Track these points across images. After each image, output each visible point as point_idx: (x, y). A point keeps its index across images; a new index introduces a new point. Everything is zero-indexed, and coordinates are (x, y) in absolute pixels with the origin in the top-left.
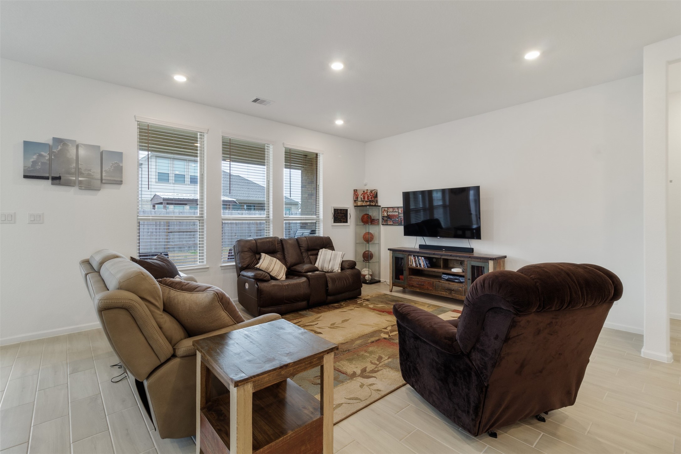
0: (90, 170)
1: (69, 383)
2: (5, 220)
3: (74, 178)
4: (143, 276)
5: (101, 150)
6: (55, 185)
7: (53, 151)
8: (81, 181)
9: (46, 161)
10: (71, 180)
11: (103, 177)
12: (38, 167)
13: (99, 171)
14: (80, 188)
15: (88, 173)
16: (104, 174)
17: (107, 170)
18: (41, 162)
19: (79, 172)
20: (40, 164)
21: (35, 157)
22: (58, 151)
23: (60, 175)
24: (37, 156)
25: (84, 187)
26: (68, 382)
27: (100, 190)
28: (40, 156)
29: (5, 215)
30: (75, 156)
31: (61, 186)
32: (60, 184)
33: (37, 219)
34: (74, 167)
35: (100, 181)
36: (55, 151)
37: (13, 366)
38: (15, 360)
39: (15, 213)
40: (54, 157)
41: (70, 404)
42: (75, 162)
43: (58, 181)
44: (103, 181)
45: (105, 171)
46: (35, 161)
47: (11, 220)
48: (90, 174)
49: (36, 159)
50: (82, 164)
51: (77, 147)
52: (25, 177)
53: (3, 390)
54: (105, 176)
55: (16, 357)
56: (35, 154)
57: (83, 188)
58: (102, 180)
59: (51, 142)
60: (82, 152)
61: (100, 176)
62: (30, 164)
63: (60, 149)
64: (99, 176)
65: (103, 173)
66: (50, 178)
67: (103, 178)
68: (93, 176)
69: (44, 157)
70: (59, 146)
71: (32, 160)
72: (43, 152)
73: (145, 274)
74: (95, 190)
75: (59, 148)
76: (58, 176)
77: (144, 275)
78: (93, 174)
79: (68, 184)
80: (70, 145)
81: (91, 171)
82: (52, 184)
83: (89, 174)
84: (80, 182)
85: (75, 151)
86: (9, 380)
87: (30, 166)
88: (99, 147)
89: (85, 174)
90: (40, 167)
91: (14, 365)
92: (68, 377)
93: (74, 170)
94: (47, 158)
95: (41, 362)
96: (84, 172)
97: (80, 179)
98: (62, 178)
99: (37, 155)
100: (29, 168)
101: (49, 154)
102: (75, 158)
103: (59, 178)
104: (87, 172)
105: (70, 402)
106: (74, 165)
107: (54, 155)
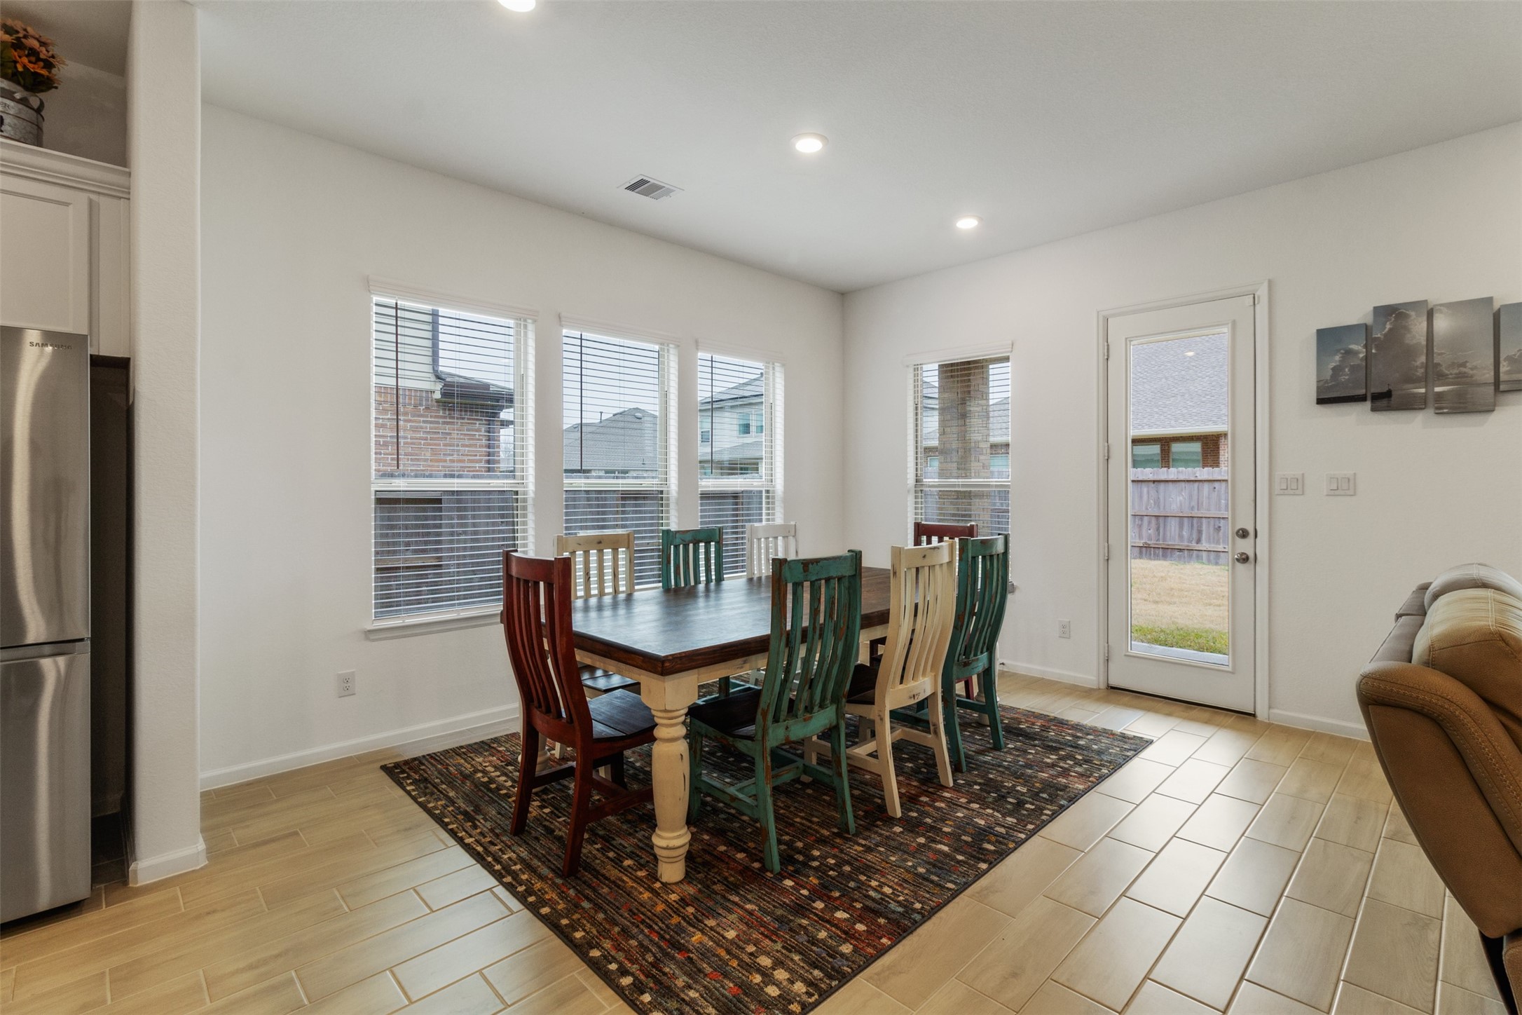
0: (1464, 365)
1: (1377, 856)
2: (1287, 489)
3: (1423, 390)
4: (1504, 645)
5: (1496, 306)
6: (1378, 411)
7: (1375, 338)
8: (1439, 394)
9: (1359, 362)
10: (1415, 395)
11: (1501, 375)
12: (1343, 378)
13: (1490, 361)
14: (1437, 411)
15: (1458, 371)
16: (1504, 367)
17: (1515, 355)
18: (1350, 365)
19: (1433, 373)
20: (1347, 370)
21: (1337, 358)
22: (1385, 335)
23: (1390, 388)
24: (1340, 355)
25: (1450, 408)
26: (1376, 851)
27: (1493, 411)
28: (1349, 352)
29: (1287, 479)
30: (1425, 338)
31: (1393, 412)
32: (1389, 408)
33: (1344, 487)
34: (1422, 363)
35: (1492, 388)
36: (1379, 336)
37: (1289, 769)
38: (1296, 760)
39: (1303, 474)
40: (1376, 350)
41: (1365, 898)
42: (1425, 351)
43: (1384, 402)
44: (1502, 387)
45: (1509, 359)
46: (1337, 365)
47: (1297, 489)
48: (1465, 373)
49: (1340, 361)
50: (1442, 354)
51: (1430, 315)
52: (1321, 401)
53: (1262, 804)
54: (1508, 373)
55: (1299, 755)
56: (1338, 351)
57: (1445, 411)
58: (1497, 382)
59: (1369, 320)
60: (1442, 324)
61: (1492, 373)
62: (1328, 374)
63: (1390, 330)
64: (1489, 376)
65: (1501, 365)
66: (1369, 397)
67: (1503, 377)
68: (1472, 377)
69: (1356, 353)
70: (1388, 323)
71: (1333, 365)
72: (1355, 344)
73: (1513, 643)
74: (1480, 412)
75: (1388, 326)
76: (1385, 389)
77: (1507, 644)
78: (1471, 372)
79: (1409, 404)
80: (1413, 314)
81: (1465, 367)
82: (1373, 409)
83: (1460, 373)
84: (1439, 396)
85: (1424, 324)
86: (1275, 791)
87: (1329, 378)
88: (1489, 300)
89: (1450, 376)
90: (1347, 377)
91: (1291, 767)
92: (1381, 842)
93: (1423, 370)
94: (1361, 355)
95: (1338, 785)
96: (1447, 372)
97: (1437, 389)
98: (1393, 393)
99: (1341, 353)
100: (1326, 382)
101: (1366, 346)
102: (1424, 343)
103: (1388, 395)
104: (1456, 371)
105: (1366, 894)
106: (1423, 359)
107: (1377, 347)
